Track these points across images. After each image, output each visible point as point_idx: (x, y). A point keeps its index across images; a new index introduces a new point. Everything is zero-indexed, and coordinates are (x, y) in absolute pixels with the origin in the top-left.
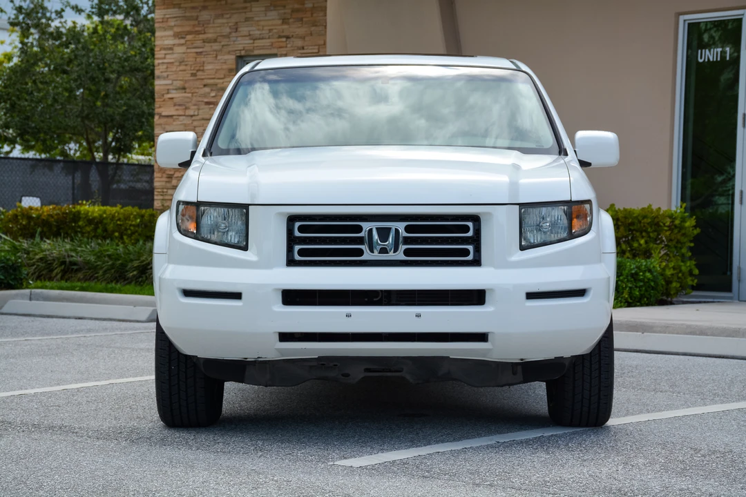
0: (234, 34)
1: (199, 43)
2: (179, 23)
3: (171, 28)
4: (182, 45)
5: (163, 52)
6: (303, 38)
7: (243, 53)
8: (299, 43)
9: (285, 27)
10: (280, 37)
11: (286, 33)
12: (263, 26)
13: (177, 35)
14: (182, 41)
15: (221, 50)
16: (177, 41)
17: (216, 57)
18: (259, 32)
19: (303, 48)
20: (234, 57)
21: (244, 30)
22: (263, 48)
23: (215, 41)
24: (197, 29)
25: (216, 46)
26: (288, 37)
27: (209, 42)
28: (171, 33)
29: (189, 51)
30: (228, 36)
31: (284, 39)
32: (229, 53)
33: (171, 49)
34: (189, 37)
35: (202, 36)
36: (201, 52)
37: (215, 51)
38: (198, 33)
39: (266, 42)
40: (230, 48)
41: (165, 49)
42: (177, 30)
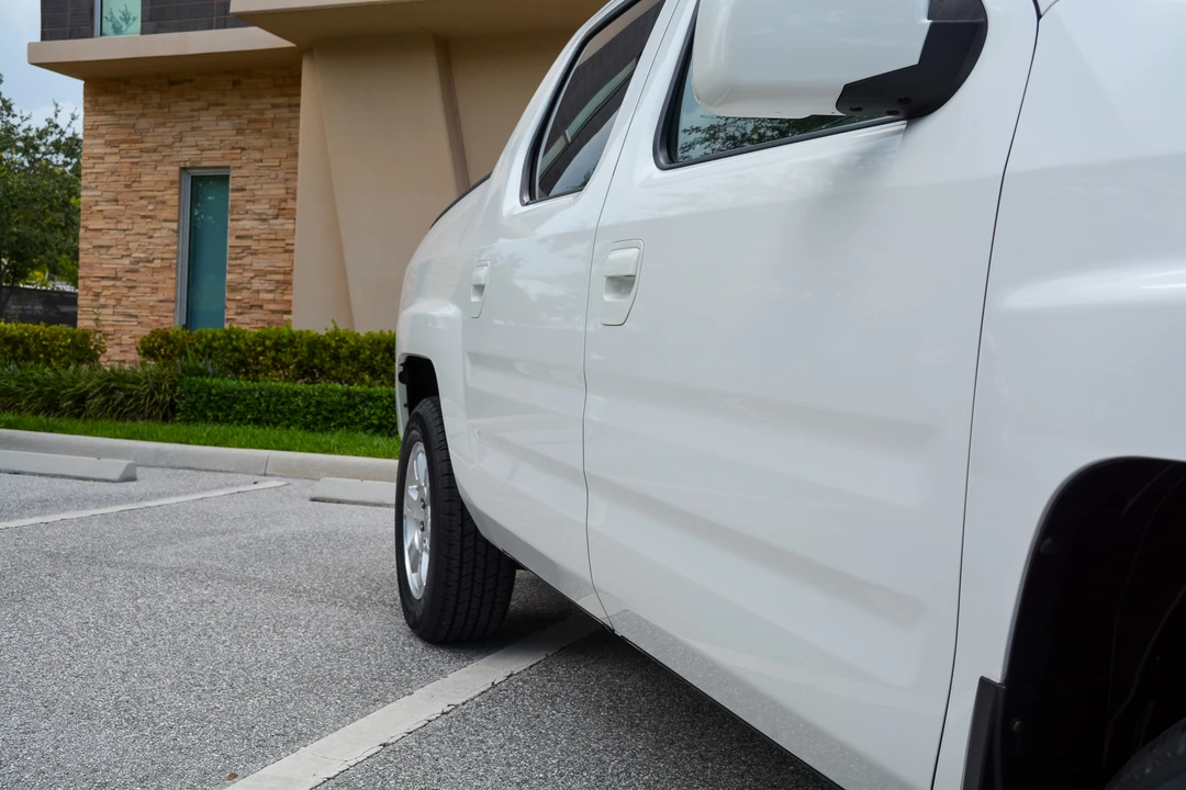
0: (177, 144)
1: (135, 153)
2: (111, 130)
3: (101, 136)
4: (115, 154)
5: (92, 161)
6: (261, 150)
7: (188, 164)
8: (257, 155)
9: (240, 138)
10: (233, 148)
11: (242, 145)
12: (213, 137)
13: (109, 144)
14: (116, 150)
15: (161, 161)
16: (109, 150)
17: (156, 167)
18: (208, 143)
19: (261, 161)
20: (177, 168)
21: (190, 140)
22: (211, 159)
23: (155, 151)
24: (133, 137)
25: (155, 157)
26: (243, 149)
27: (148, 152)
28: (102, 141)
29: (122, 160)
30: (170, 146)
31: (239, 151)
32: (172, 163)
33: (102, 158)
34: (123, 146)
35: (138, 145)
36: (137, 163)
37: (156, 161)
38: (136, 142)
39: (218, 154)
40: (173, 159)
41: (93, 158)
42: (108, 138)
